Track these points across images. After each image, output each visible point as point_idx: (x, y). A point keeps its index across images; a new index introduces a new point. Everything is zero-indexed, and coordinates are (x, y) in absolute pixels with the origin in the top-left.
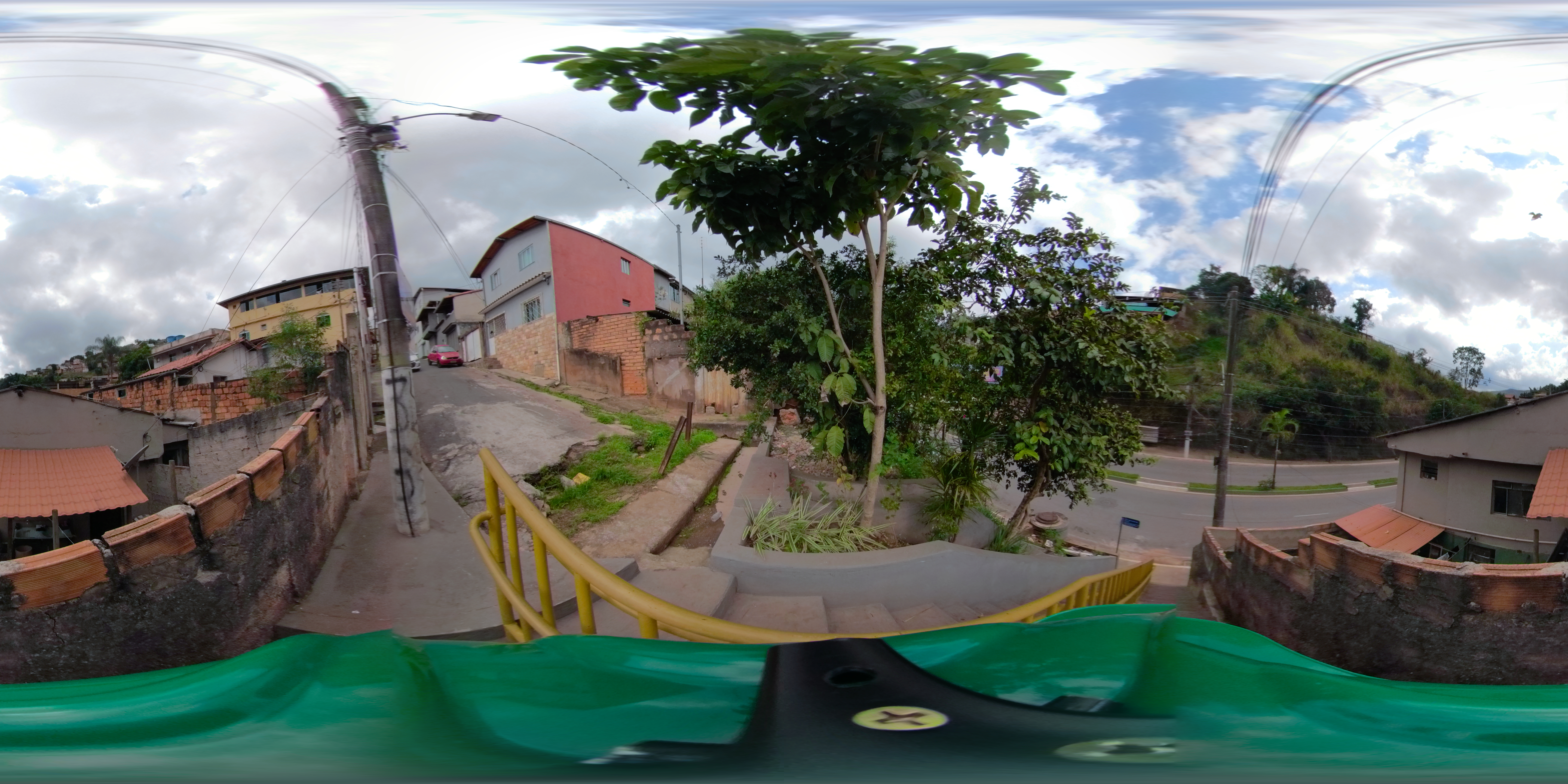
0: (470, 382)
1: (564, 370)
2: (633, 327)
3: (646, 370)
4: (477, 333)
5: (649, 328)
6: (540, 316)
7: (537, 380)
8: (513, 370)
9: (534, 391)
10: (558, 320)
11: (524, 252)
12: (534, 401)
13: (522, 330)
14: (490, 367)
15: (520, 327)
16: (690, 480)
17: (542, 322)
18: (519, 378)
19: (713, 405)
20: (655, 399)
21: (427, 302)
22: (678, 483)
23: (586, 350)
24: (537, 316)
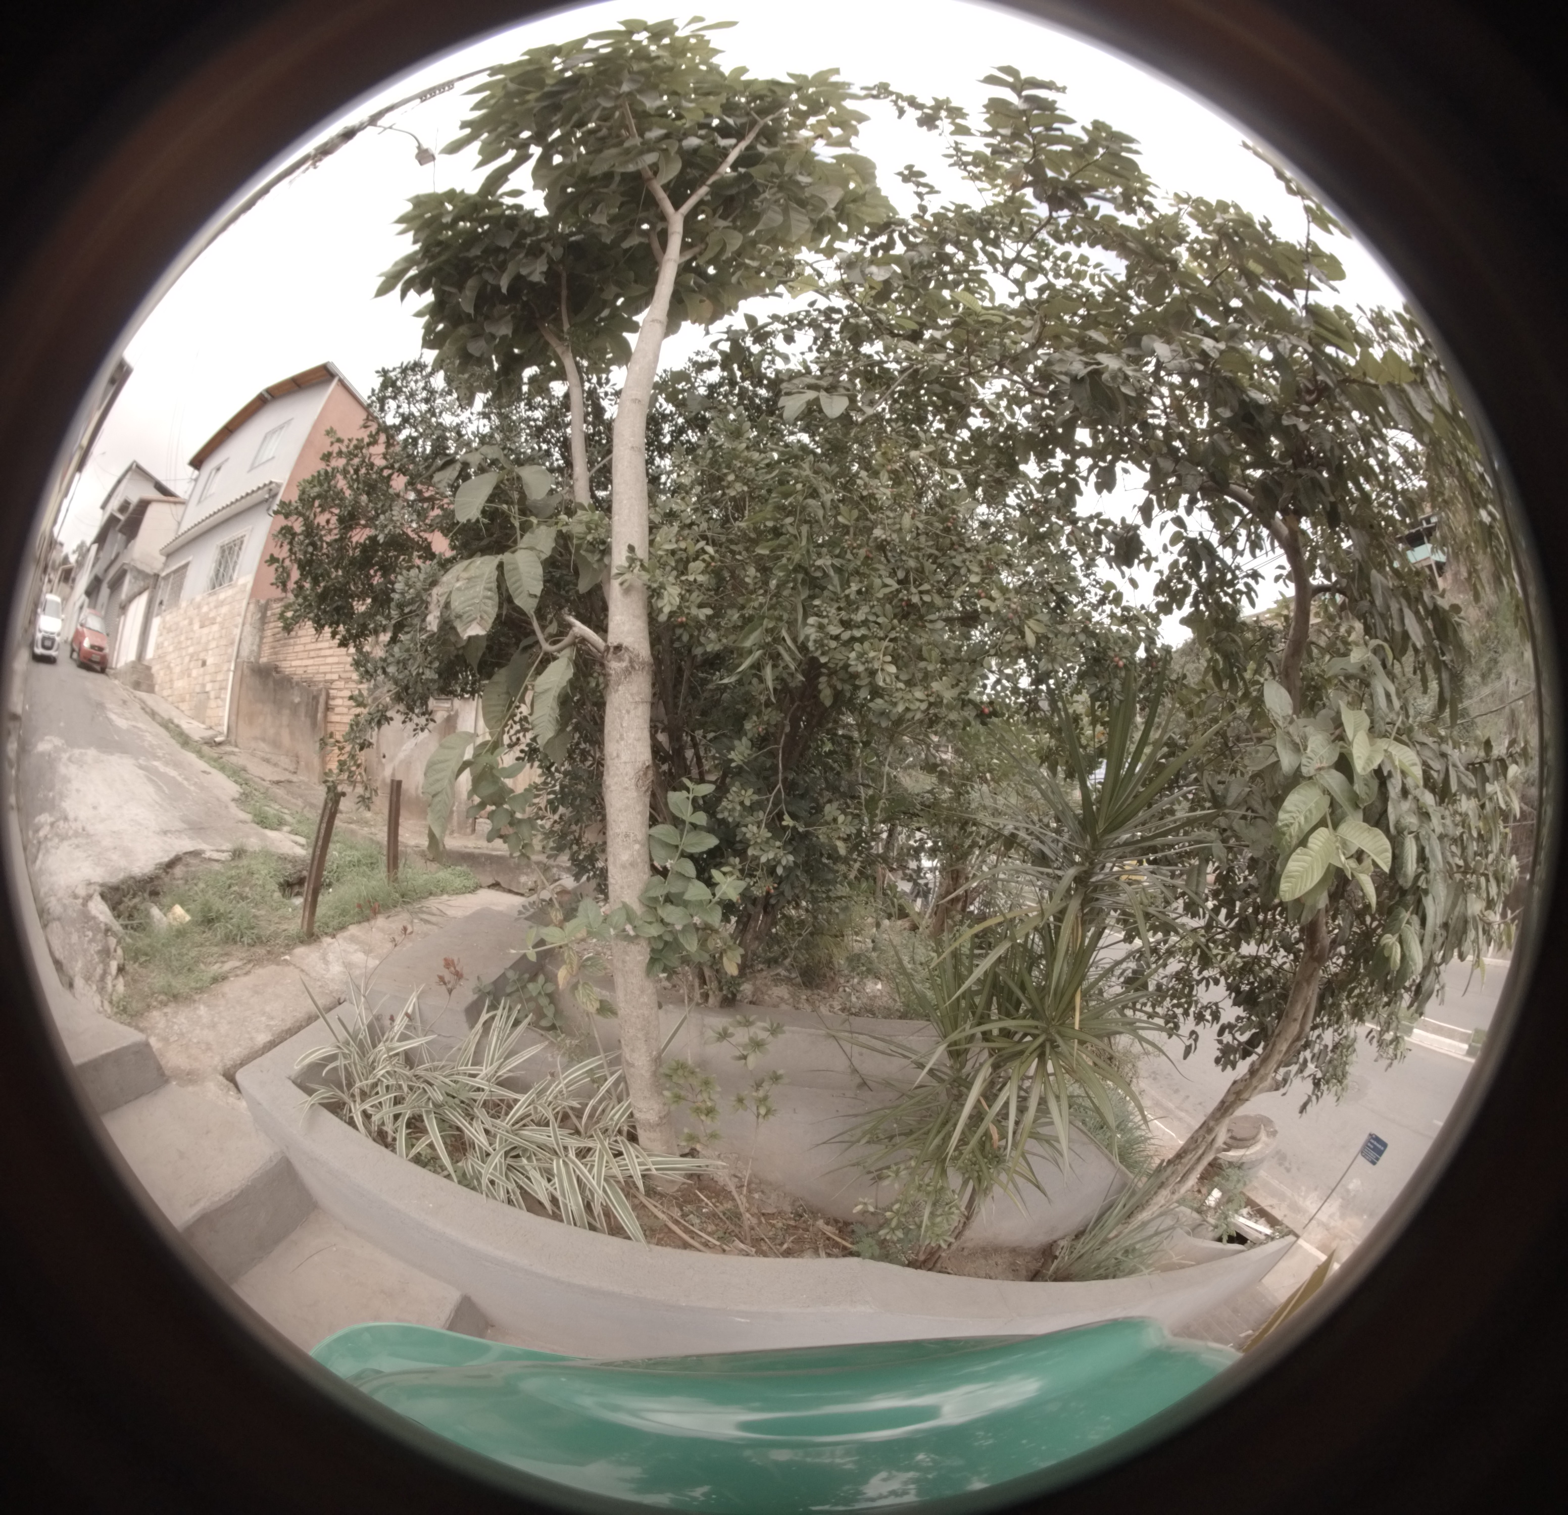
0: (100, 706)
1: (236, 710)
4: (144, 600)
6: (231, 580)
7: (191, 726)
8: (166, 699)
9: (177, 747)
10: (253, 593)
12: (167, 763)
13: (200, 606)
14: (139, 686)
15: (199, 599)
17: (231, 593)
18: (167, 717)
23: (276, 669)
24: (227, 579)
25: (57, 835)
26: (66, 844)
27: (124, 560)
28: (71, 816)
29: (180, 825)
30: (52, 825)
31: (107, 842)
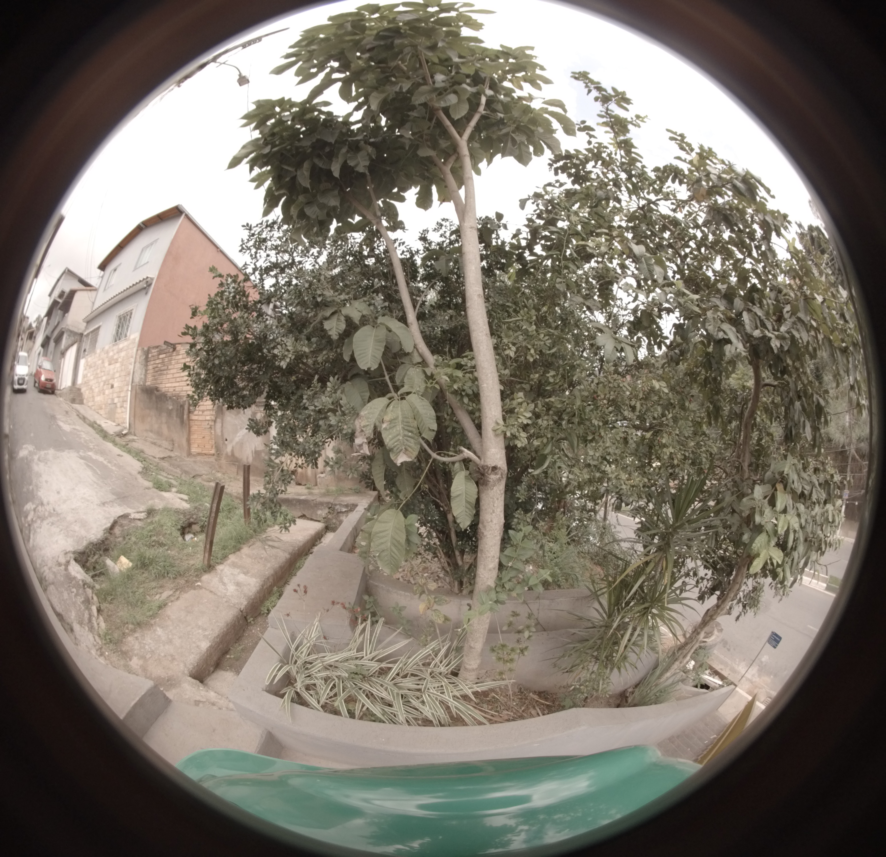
0: (54, 416)
1: (134, 414)
3: (215, 422)
4: (75, 350)
6: (126, 336)
7: (107, 425)
8: (90, 407)
10: (140, 344)
13: (108, 352)
14: (74, 401)
15: (107, 348)
17: (126, 344)
18: (92, 420)
20: (223, 461)
23: (157, 389)
24: (123, 336)
25: (39, 517)
26: (45, 522)
27: (62, 326)
28: (45, 501)
29: (111, 497)
30: (35, 510)
31: (70, 518)
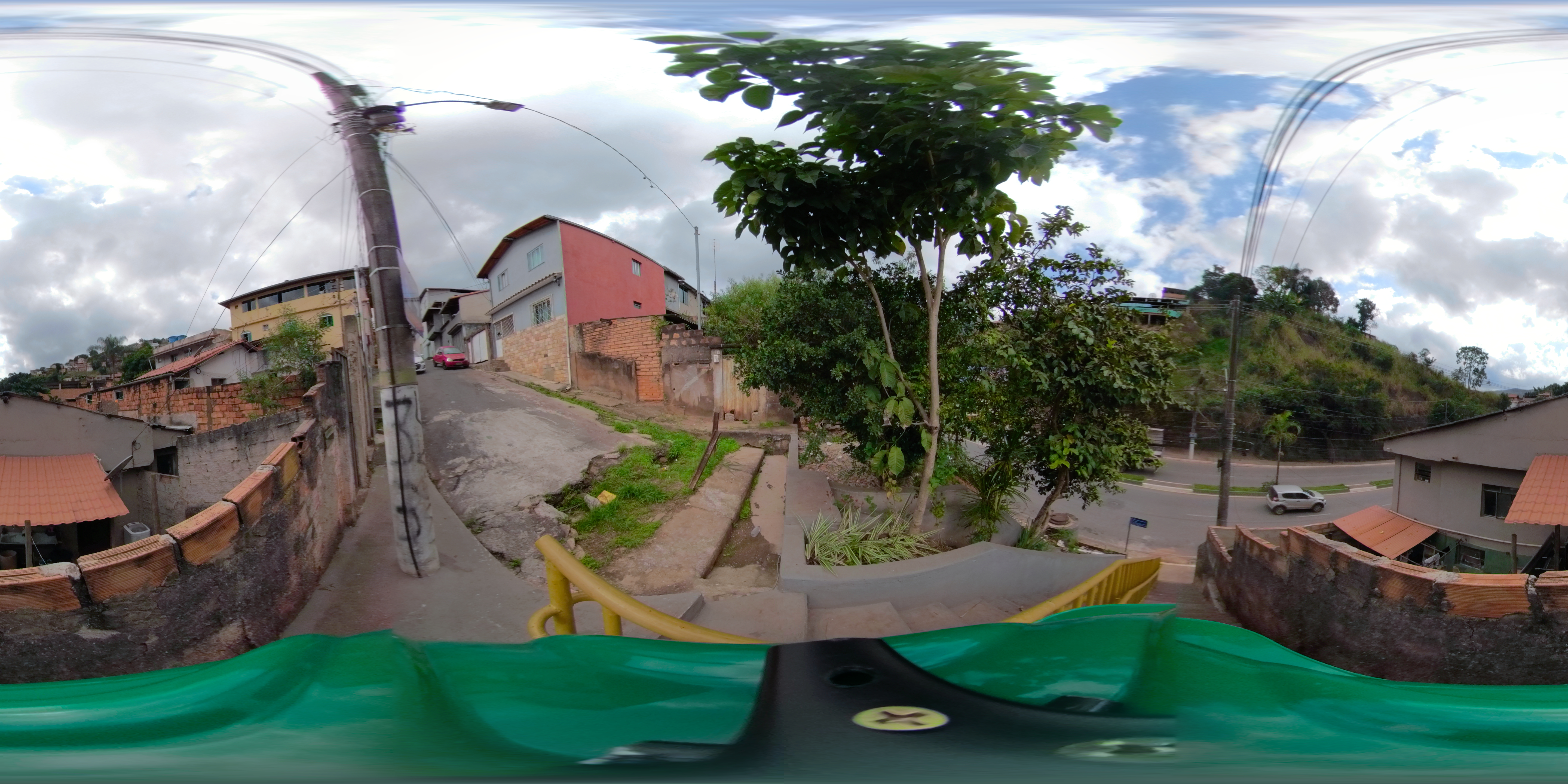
0: (478, 385)
1: (576, 374)
2: (649, 331)
3: (663, 376)
4: (483, 335)
5: (666, 332)
6: (550, 318)
7: (547, 384)
8: (521, 373)
9: (545, 396)
10: (570, 322)
11: (533, 252)
12: (545, 407)
13: (531, 332)
14: (498, 370)
15: (529, 329)
16: (723, 495)
17: (552, 324)
18: (528, 382)
19: (732, 412)
20: (672, 405)
21: (432, 303)
22: (711, 498)
23: (599, 354)
24: (546, 318)
